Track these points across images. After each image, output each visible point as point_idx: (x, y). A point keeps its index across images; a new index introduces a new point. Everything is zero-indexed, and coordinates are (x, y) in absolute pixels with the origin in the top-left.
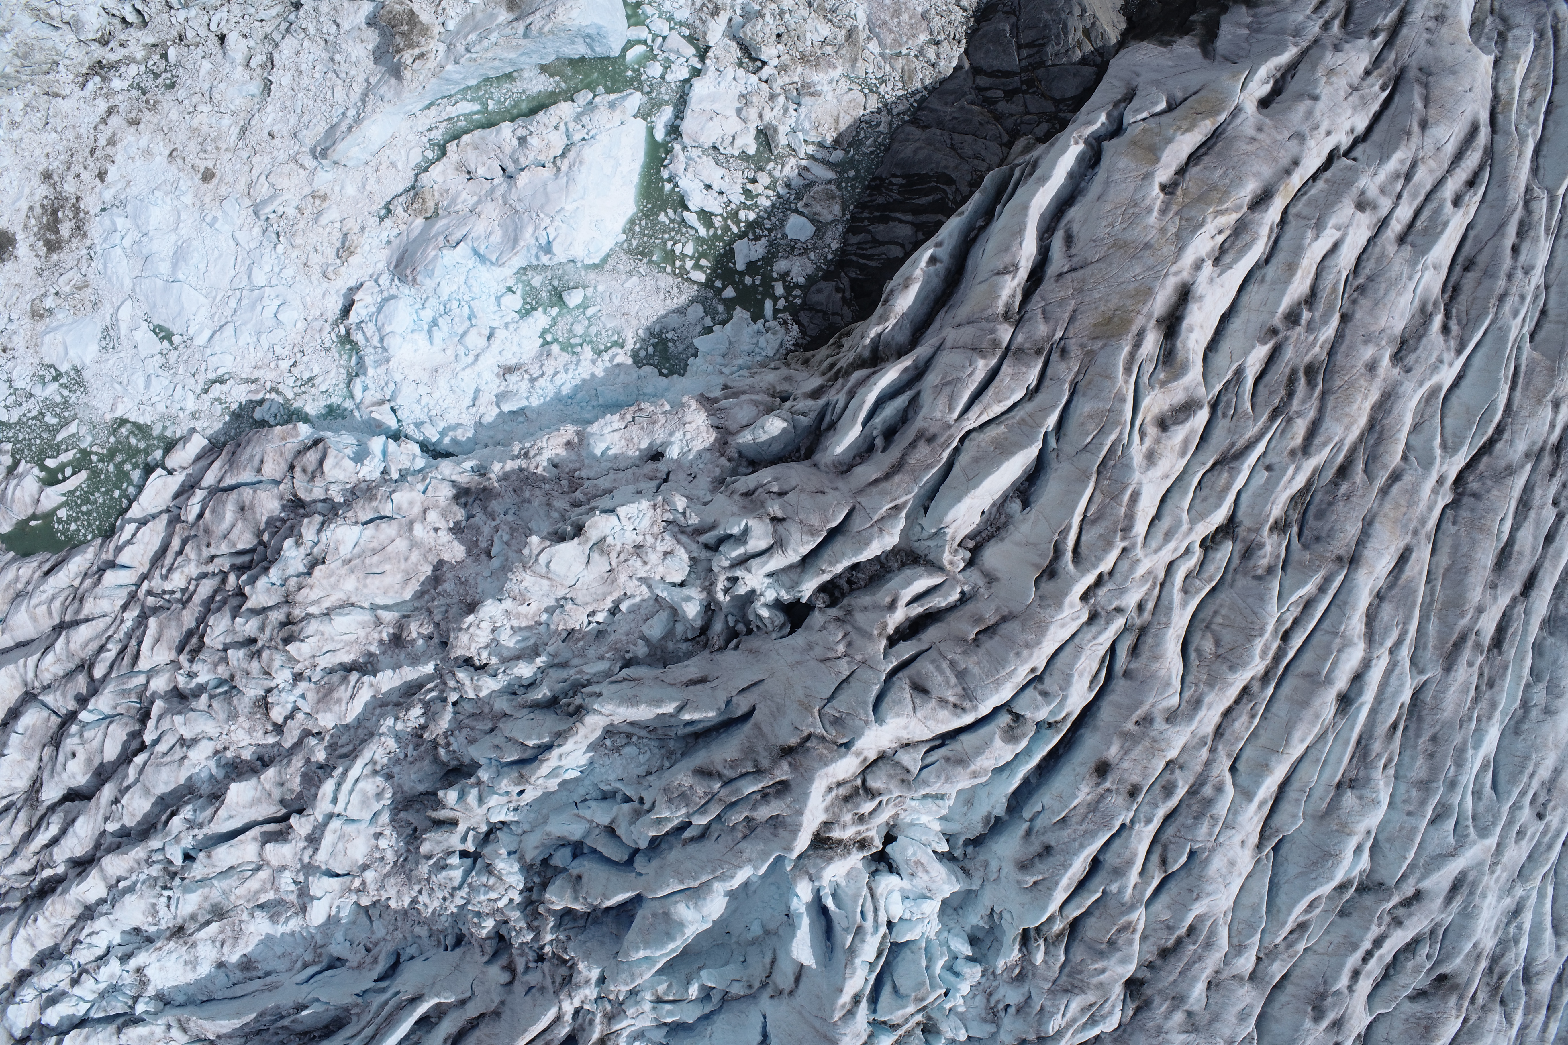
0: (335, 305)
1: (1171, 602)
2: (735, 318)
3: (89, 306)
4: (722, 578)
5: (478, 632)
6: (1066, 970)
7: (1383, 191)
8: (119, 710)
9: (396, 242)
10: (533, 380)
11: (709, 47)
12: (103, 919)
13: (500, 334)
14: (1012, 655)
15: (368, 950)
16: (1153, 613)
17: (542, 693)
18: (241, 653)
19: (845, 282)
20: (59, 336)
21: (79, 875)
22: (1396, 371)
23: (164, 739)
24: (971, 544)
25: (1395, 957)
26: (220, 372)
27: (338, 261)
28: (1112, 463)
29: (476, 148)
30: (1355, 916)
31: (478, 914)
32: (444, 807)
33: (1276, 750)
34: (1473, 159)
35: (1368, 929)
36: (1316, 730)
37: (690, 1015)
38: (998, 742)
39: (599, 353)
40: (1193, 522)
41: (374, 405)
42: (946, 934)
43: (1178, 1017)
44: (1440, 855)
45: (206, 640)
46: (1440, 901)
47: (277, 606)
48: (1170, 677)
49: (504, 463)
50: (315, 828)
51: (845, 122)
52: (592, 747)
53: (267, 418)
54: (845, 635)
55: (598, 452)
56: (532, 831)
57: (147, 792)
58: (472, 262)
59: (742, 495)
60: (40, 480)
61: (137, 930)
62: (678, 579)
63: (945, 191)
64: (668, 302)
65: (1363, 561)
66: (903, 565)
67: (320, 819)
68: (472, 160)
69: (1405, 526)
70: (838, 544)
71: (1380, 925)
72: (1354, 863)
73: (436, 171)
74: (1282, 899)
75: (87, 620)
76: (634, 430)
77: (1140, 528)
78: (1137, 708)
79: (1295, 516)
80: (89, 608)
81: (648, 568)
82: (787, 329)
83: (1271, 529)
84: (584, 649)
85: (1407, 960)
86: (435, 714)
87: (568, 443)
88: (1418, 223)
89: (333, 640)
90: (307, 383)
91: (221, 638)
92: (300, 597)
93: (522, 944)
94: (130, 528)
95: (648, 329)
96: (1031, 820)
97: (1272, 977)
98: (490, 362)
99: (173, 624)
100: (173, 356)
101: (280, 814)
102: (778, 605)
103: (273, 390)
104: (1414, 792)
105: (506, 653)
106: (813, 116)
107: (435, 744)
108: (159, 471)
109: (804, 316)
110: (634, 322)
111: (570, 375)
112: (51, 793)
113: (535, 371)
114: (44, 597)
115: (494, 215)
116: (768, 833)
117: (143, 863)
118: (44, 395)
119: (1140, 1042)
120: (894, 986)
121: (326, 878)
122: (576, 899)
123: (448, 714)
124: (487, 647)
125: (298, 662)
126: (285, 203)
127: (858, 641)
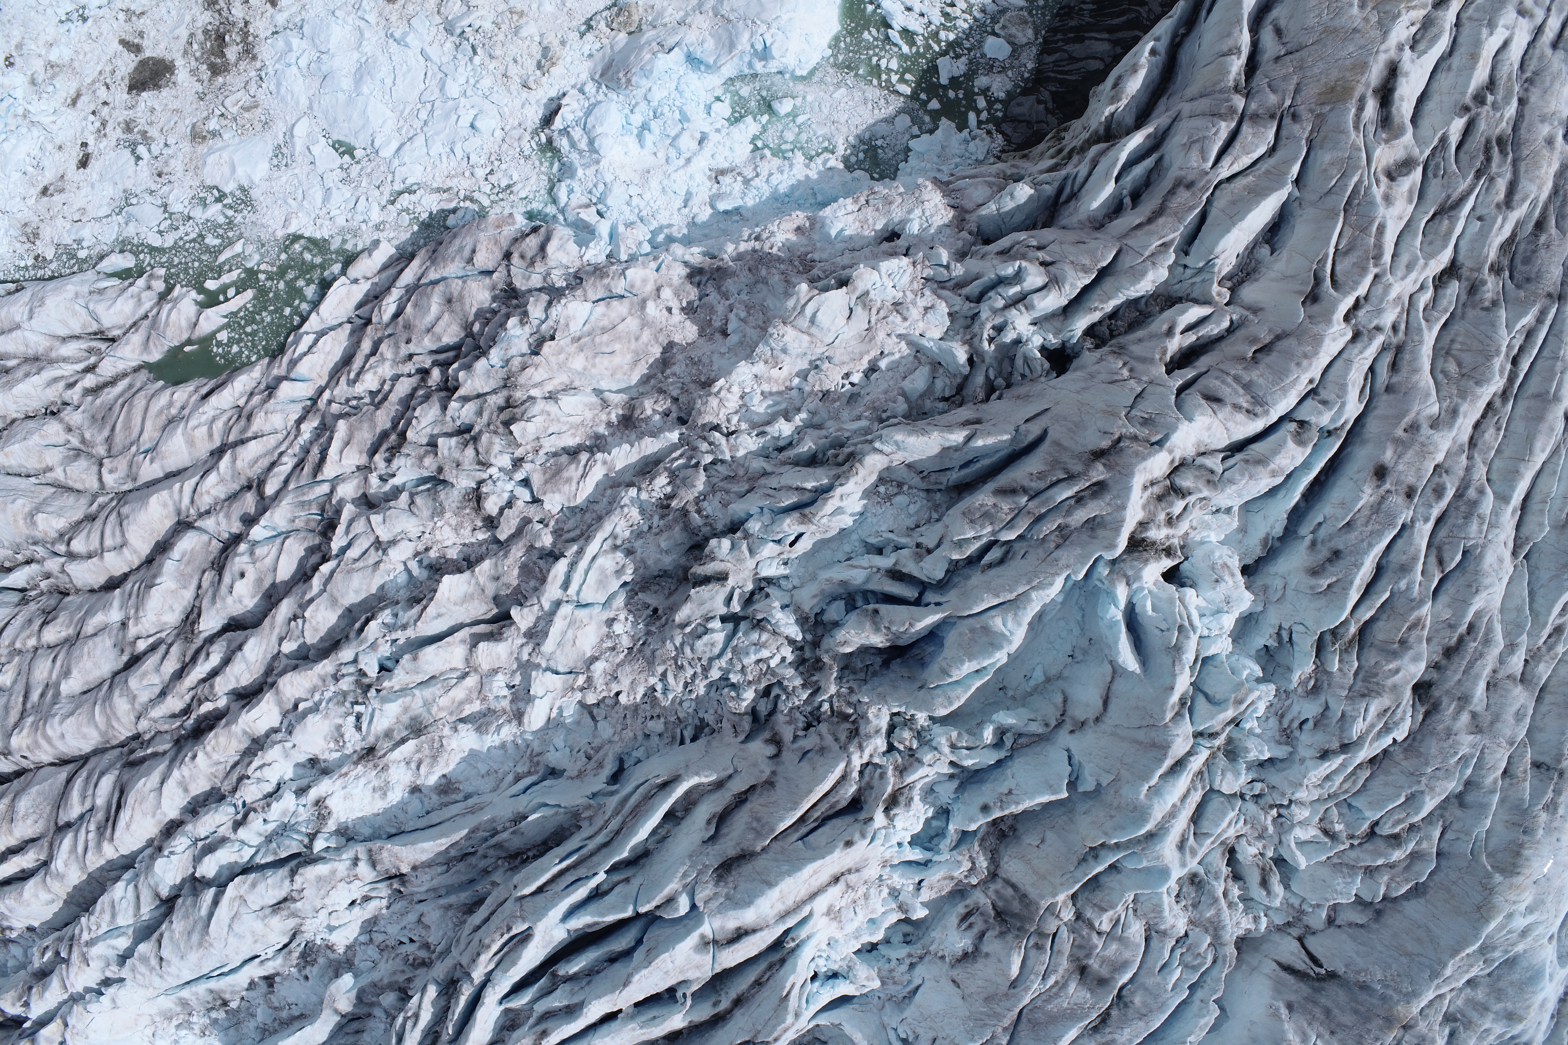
0: (534, 115)
1: (1420, 324)
2: (942, 128)
3: (258, 127)
5: (728, 396)
6: (1360, 676)
8: (299, 524)
9: (598, 56)
12: (277, 747)
13: (714, 137)
14: (1292, 365)
15: (589, 758)
16: (1406, 334)
17: (807, 446)
18: (454, 440)
19: (1045, 95)
20: (225, 155)
21: (244, 707)
23: (357, 543)
24: (1230, 283)
26: (409, 182)
27: (538, 72)
28: (1356, 202)
31: (738, 684)
32: (713, 559)
33: (1522, 458)
36: (1551, 443)
37: (984, 760)
39: (811, 159)
40: (1425, 260)
41: (580, 207)
42: (1238, 655)
43: (1465, 718)
45: (410, 434)
47: (494, 392)
48: (1428, 389)
49: (737, 244)
50: (538, 619)
52: (867, 493)
53: (464, 222)
54: (1125, 364)
55: (833, 233)
56: (802, 586)
57: (334, 602)
58: (683, 69)
59: (996, 254)
60: (198, 302)
61: (313, 762)
62: (939, 334)
63: (1138, 12)
64: (876, 111)
66: (1162, 310)
67: (547, 606)
70: (1108, 284)
74: (1541, 601)
75: (255, 438)
76: (869, 212)
77: (1387, 258)
78: (1404, 416)
79: (1506, 261)
80: (258, 423)
81: (907, 324)
82: (992, 137)
83: (1490, 270)
84: (839, 410)
86: (684, 480)
87: (798, 229)
89: (558, 421)
90: (504, 190)
91: (428, 430)
92: (522, 379)
93: (792, 709)
94: (307, 340)
95: (858, 136)
96: (1313, 532)
97: (1540, 678)
98: (702, 164)
99: (366, 425)
100: (355, 170)
101: (494, 613)
102: (1045, 350)
103: (466, 198)
105: (756, 419)
107: (685, 512)
108: (341, 281)
109: (1007, 128)
110: (844, 130)
111: (785, 176)
112: (210, 623)
113: (749, 173)
114: (204, 418)
115: (705, 26)
116: (1084, 537)
117: (329, 679)
118: (205, 217)
119: (1433, 747)
120: (1207, 696)
121: (549, 673)
122: (877, 630)
123: (702, 477)
124: (736, 412)
125: (519, 446)
126: (481, 17)
127: (1139, 367)
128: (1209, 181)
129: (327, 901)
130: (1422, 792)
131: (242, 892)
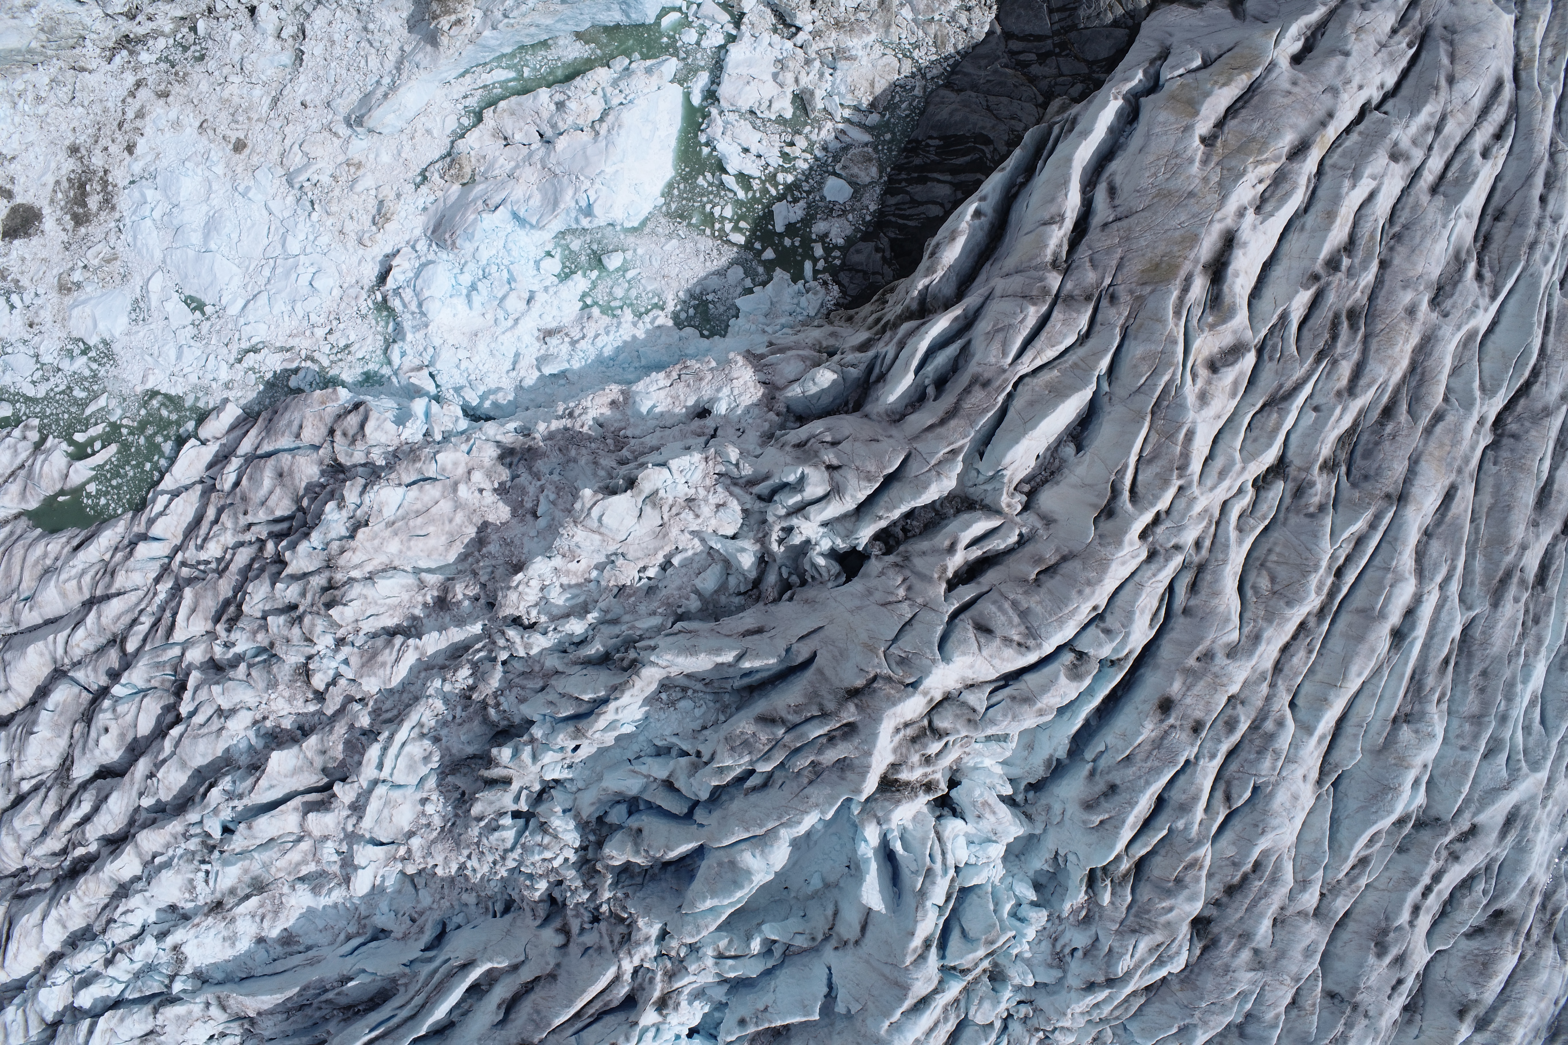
0: (371, 272)
1: (1227, 539)
2: (775, 279)
3: (118, 279)
4: (777, 528)
5: (527, 590)
6: (1133, 911)
7: (1414, 142)
8: (154, 683)
9: (432, 209)
10: (574, 343)
11: (743, 14)
12: (138, 896)
13: (541, 297)
14: (1074, 593)
15: (413, 920)
16: (1211, 551)
17: (595, 649)
18: (282, 619)
19: (884, 242)
20: (88, 309)
21: (112, 853)
22: (1435, 315)
23: (202, 709)
24: (1026, 488)
25: (1451, 894)
26: (254, 341)
27: (374, 228)
28: (1166, 403)
29: (513, 114)
30: (1413, 851)
31: (531, 876)
32: (497, 765)
33: (1334, 684)
34: (1499, 114)
35: (1427, 863)
36: (1372, 664)
37: (752, 969)
38: (1063, 680)
39: (640, 316)
40: (1246, 461)
41: (412, 370)
42: (1010, 879)
43: (1246, 955)
44: (1494, 789)
45: (244, 608)
46: (1495, 835)
47: (318, 571)
48: (1229, 613)
49: (549, 422)
50: (359, 796)
51: (881, 86)
52: (648, 701)
53: (302, 386)
54: (904, 580)
55: (644, 410)
56: (587, 788)
57: (183, 764)
58: (511, 226)
59: (794, 446)
60: (68, 454)
61: (173, 908)
62: (730, 532)
63: (983, 151)
64: (708, 264)
65: (1411, 498)
66: (958, 511)
67: (365, 785)
68: (509, 125)
69: (1450, 464)
70: (895, 490)
71: (1438, 860)
72: (1412, 797)
73: (472, 138)
74: (1343, 834)
75: (119, 594)
76: (680, 387)
77: (1196, 466)
78: (1198, 644)
79: (1343, 456)
80: (121, 581)
81: (700, 521)
82: (827, 289)
83: (1321, 468)
84: (635, 606)
85: (1464, 896)
86: (484, 673)
87: (613, 403)
88: (1449, 174)
89: (376, 603)
90: (343, 350)
91: (260, 606)
92: (342, 561)
93: (577, 904)
94: (162, 500)
95: (688, 290)
96: (1094, 761)
97: (1336, 913)
98: (530, 325)
99: (210, 594)
100: (205, 326)
101: (321, 784)
102: (833, 554)
103: (308, 358)
104: (1467, 727)
105: (555, 611)
106: (849, 80)
107: (484, 705)
108: (193, 441)
109: (844, 277)
110: (675, 285)
111: (611, 337)
112: (82, 771)
113: (576, 334)
114: (74, 572)
115: (533, 179)
116: (834, 777)
117: (180, 837)
118: (72, 369)
119: (1208, 981)
120: (963, 931)
121: (370, 847)
122: (637, 852)
123: (498, 673)
124: (536, 605)
125: (341, 626)
126: (319, 172)
127: (918, 585)
128: (1006, 381)
129: (186, 1037)
130: (1195, 1026)
131: (112, 1025)
